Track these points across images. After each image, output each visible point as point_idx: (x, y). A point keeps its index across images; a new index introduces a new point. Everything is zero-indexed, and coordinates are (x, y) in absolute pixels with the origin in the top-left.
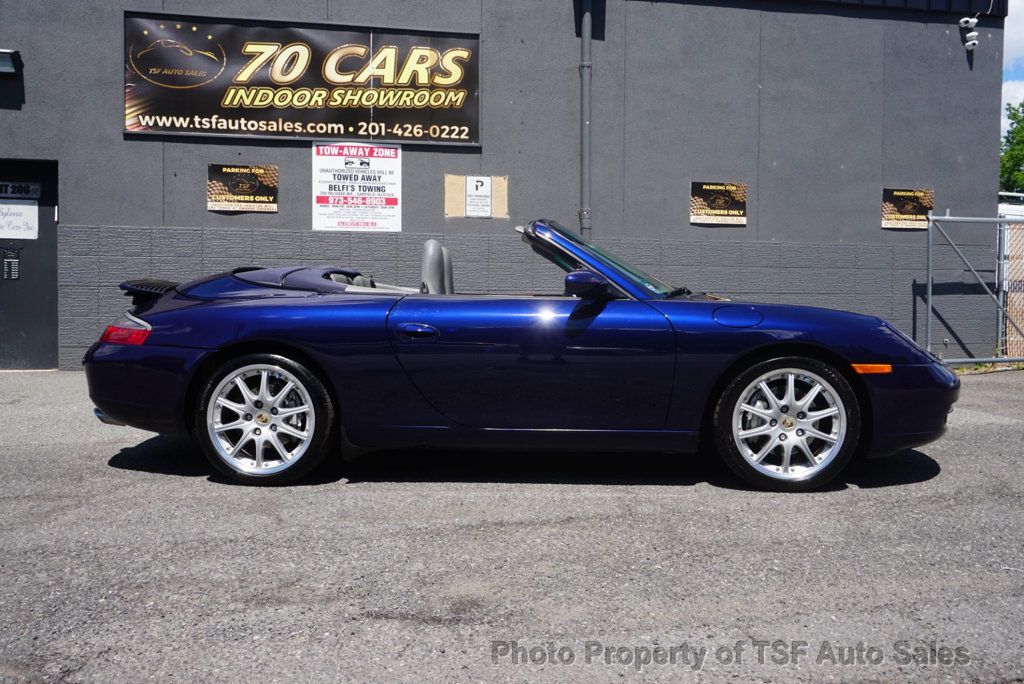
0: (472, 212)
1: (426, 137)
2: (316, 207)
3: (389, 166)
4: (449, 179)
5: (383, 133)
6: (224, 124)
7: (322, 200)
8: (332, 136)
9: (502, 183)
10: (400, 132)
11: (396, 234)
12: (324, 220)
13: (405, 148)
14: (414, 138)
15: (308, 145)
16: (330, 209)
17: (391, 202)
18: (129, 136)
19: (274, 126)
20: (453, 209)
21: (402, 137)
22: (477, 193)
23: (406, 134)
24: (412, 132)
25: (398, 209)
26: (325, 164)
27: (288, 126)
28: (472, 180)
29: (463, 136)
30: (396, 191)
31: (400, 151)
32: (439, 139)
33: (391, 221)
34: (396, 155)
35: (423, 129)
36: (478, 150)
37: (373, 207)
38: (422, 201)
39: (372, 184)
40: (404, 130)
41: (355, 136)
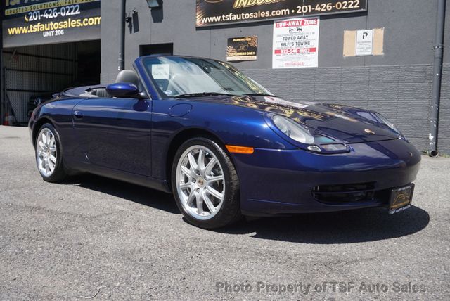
0: (360, 52)
1: (334, 9)
2: (275, 56)
3: (312, 29)
4: (347, 33)
5: (310, 11)
6: (235, 17)
7: (278, 52)
8: (283, 16)
9: (380, 32)
10: (319, 9)
11: (315, 68)
12: (278, 63)
13: (322, 18)
14: (327, 11)
15: (272, 22)
16: (281, 56)
17: (313, 50)
18: (198, 29)
19: (256, 15)
20: (348, 52)
21: (321, 12)
22: (363, 40)
23: (323, 10)
24: (326, 8)
25: (316, 54)
26: (280, 32)
27: (262, 14)
28: (360, 33)
29: (356, 6)
30: (315, 44)
31: (318, 20)
32: (342, 10)
33: (312, 61)
34: (316, 22)
35: (332, 5)
36: (365, 13)
37: (303, 53)
38: (330, 48)
39: (303, 41)
40: (321, 7)
41: (295, 15)
